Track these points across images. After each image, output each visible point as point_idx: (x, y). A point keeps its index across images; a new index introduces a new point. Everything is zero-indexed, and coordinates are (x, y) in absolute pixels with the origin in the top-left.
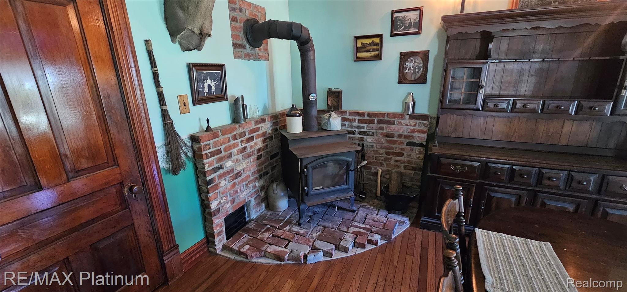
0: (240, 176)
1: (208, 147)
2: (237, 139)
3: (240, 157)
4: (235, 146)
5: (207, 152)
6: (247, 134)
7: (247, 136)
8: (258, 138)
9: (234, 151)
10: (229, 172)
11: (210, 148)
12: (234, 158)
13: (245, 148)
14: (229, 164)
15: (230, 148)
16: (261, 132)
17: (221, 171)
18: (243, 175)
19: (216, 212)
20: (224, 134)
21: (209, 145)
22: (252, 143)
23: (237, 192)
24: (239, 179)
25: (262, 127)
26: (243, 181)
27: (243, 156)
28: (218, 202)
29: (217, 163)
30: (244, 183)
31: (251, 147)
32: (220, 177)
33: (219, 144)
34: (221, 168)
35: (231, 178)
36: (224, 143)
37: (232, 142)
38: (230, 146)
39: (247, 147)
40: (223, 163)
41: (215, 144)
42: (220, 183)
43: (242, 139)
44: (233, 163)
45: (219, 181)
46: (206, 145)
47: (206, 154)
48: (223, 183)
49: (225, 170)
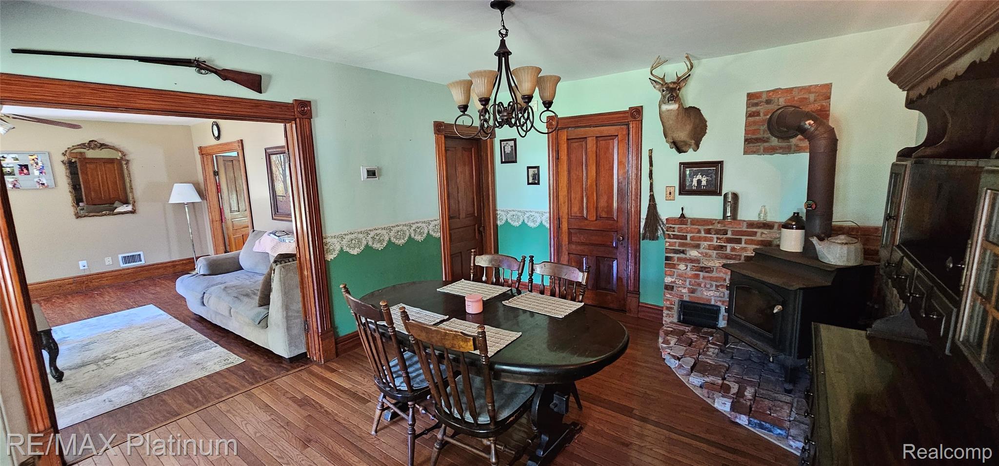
0: (706, 272)
1: (672, 229)
2: (711, 234)
3: (714, 253)
4: (706, 239)
5: (671, 233)
6: (729, 233)
7: (729, 235)
8: (751, 244)
9: (704, 244)
10: (692, 261)
11: (674, 231)
12: (701, 250)
13: (721, 247)
14: (694, 253)
15: (700, 239)
16: (758, 237)
17: (682, 255)
18: (714, 273)
19: (669, 287)
20: (693, 225)
21: (674, 228)
22: (737, 246)
23: (699, 285)
24: (707, 275)
25: (762, 233)
26: (711, 279)
27: (717, 254)
28: (673, 280)
29: (679, 246)
30: (714, 283)
31: (733, 249)
32: (679, 259)
33: (684, 231)
34: (683, 252)
35: (694, 268)
36: (692, 233)
37: (703, 234)
38: (700, 237)
39: (726, 246)
40: (687, 249)
41: (680, 230)
42: (679, 265)
43: (721, 236)
44: (700, 255)
45: (678, 263)
46: (671, 227)
47: (668, 234)
48: (682, 267)
49: (688, 256)
